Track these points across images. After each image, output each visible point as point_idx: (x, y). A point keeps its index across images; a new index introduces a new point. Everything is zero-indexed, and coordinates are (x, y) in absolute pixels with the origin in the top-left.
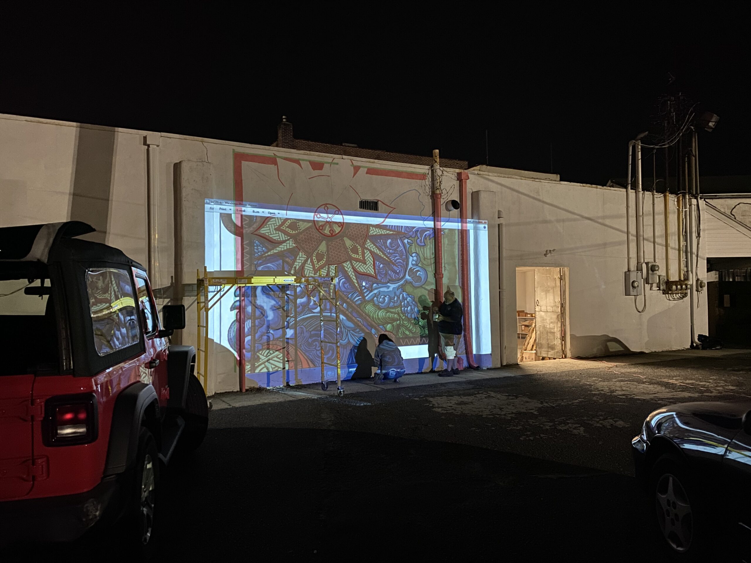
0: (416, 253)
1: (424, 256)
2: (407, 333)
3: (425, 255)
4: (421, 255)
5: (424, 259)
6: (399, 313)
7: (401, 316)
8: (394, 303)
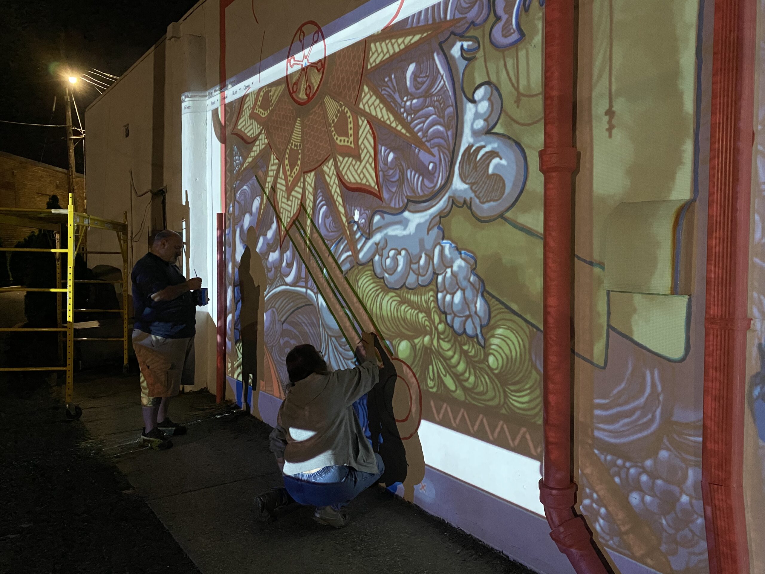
0: (488, 83)
1: (517, 89)
2: (449, 382)
3: (523, 83)
4: (506, 88)
5: (518, 102)
6: (429, 308)
7: (434, 322)
8: (418, 275)
